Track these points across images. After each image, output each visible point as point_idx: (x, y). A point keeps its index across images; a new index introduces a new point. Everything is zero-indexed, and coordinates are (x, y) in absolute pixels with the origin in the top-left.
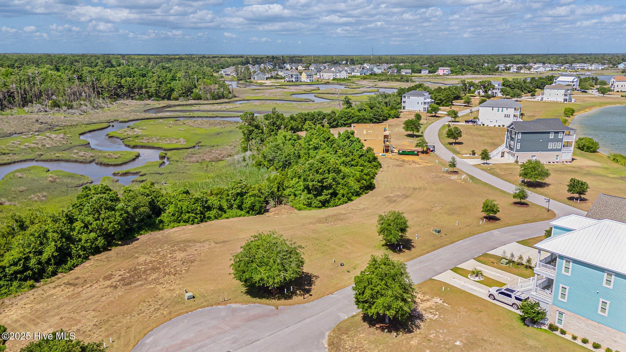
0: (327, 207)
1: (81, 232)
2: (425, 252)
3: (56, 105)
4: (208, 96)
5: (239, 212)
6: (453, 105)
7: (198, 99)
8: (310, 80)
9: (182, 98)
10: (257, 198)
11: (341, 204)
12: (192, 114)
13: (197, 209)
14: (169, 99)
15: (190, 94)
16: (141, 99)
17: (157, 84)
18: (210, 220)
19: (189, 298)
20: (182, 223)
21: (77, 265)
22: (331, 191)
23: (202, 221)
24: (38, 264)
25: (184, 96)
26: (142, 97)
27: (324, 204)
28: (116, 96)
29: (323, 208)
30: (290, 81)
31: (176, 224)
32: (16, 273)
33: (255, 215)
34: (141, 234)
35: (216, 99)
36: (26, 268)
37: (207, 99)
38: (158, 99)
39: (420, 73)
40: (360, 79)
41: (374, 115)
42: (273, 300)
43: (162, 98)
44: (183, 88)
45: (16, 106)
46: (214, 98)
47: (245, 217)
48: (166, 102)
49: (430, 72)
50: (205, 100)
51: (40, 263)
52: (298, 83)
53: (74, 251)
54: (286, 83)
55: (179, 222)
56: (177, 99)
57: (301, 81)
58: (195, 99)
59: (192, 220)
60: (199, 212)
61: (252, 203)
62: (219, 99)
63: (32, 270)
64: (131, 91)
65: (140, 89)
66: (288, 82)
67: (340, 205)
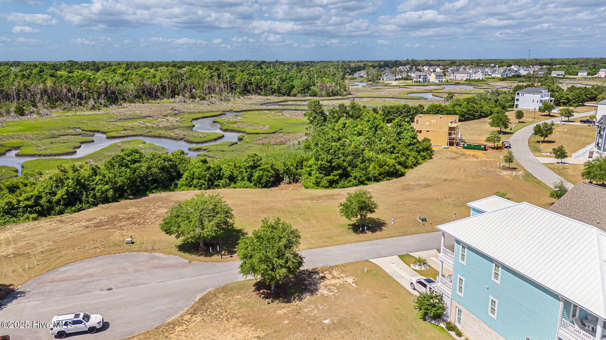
0: (334, 188)
1: (98, 183)
2: (389, 236)
3: (193, 97)
4: (324, 93)
5: (248, 183)
6: (584, 105)
7: (314, 96)
8: (439, 81)
9: (300, 95)
10: (266, 173)
11: (350, 186)
12: (297, 107)
13: (206, 176)
14: (289, 95)
15: (307, 91)
16: (266, 95)
17: (279, 82)
18: (218, 188)
19: (128, 242)
20: (192, 188)
21: (84, 210)
22: (340, 172)
23: (209, 188)
24: (47, 202)
25: (301, 93)
26: (267, 93)
27: (332, 184)
28: (246, 91)
29: (330, 188)
30: (417, 82)
31: (187, 188)
32: (26, 206)
33: (261, 188)
34: (153, 193)
35: (330, 96)
36: (36, 204)
37: (322, 96)
38: (279, 94)
39: (577, 75)
40: (497, 80)
41: (468, 111)
42: (194, 256)
43: (283, 94)
44: (302, 85)
45: (166, 97)
46: (328, 95)
47: (252, 189)
48: (286, 98)
49: (588, 74)
50: (319, 97)
51: (49, 202)
52: (426, 84)
53: (84, 198)
54: (414, 83)
55: (190, 187)
56: (295, 96)
57: (429, 82)
58: (311, 96)
59: (201, 186)
60: (207, 179)
61: (259, 177)
62: (333, 96)
63: (42, 206)
64: (258, 87)
65: (266, 86)
66: (415, 82)
67: (348, 187)
